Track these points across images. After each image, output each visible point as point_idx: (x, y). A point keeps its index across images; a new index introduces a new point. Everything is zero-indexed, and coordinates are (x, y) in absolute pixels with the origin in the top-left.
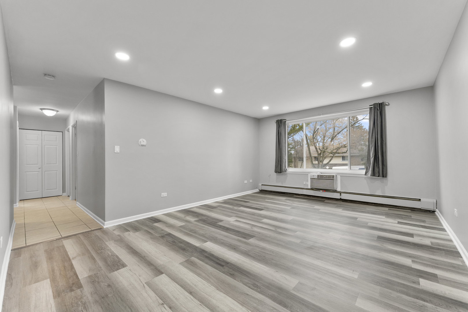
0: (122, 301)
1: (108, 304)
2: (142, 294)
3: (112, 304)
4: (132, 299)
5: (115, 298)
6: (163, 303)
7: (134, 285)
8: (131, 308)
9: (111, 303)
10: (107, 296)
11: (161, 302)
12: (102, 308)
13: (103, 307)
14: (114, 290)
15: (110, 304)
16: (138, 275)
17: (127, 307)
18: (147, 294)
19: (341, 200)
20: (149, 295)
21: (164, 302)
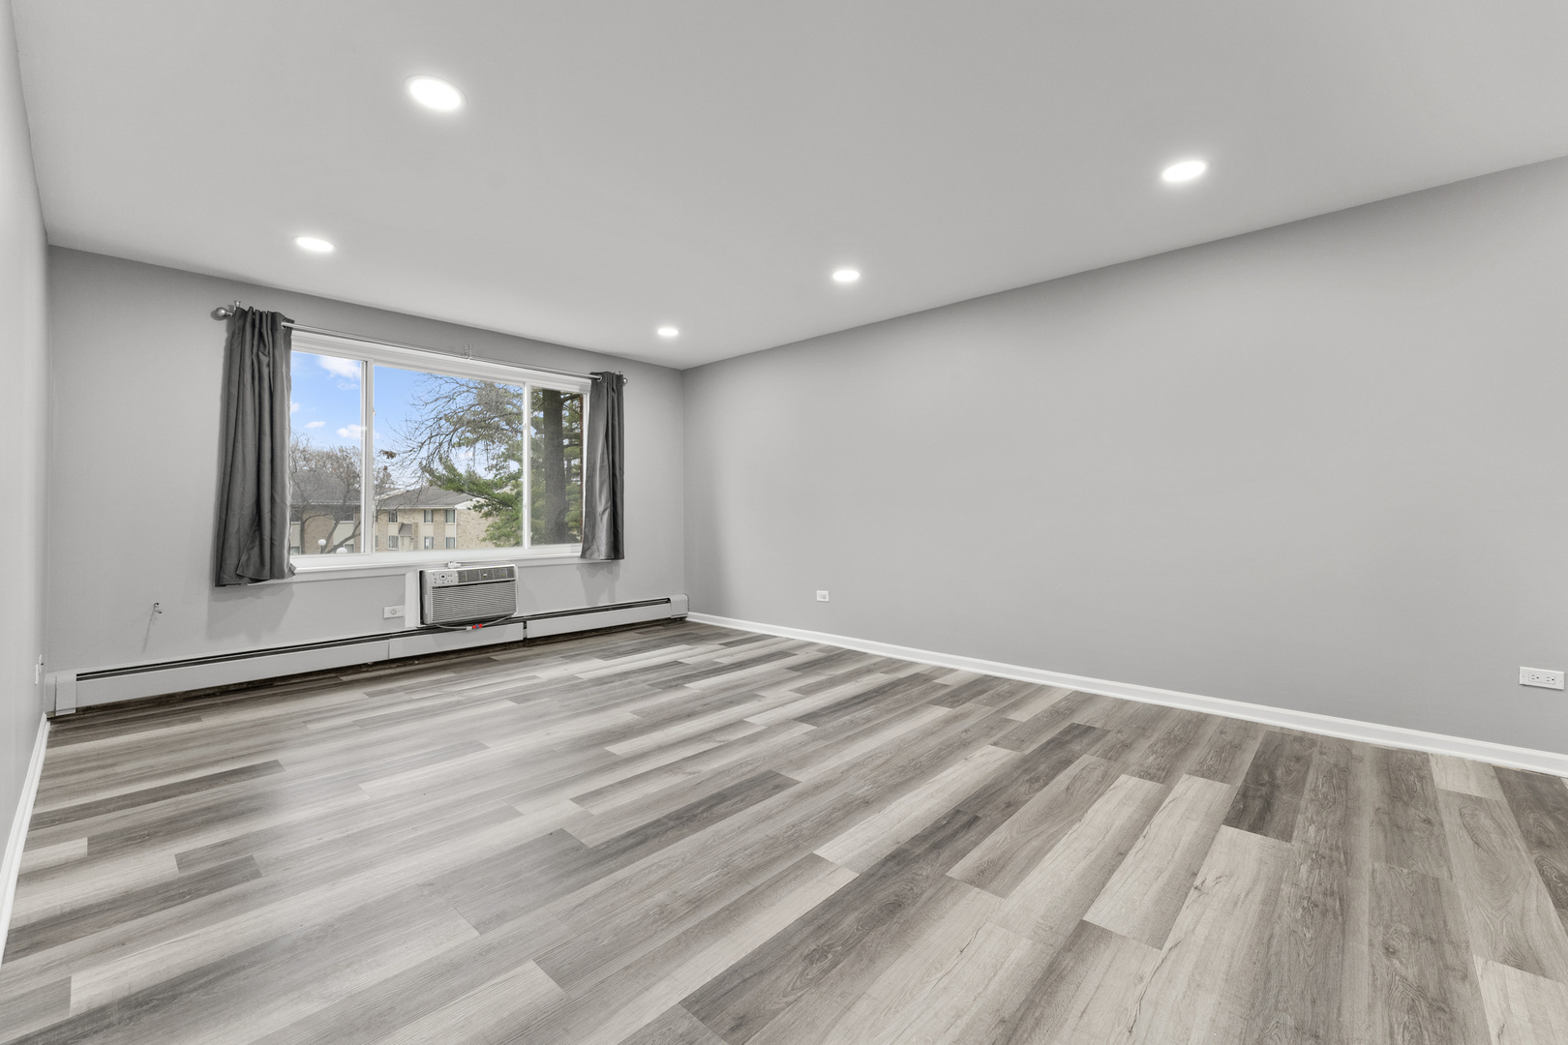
0: (1269, 974)
1: (1314, 1002)
2: (1206, 939)
3: (1302, 992)
4: (1242, 955)
5: (1281, 998)
6: (1193, 889)
7: (1193, 975)
8: (1265, 941)
9: (1303, 998)
10: (1299, 1029)
11: (1193, 894)
12: (1339, 1010)
13: (1336, 1011)
14: (1260, 1021)
15: (1308, 997)
16: (1141, 987)
17: (1273, 951)
18: (1195, 928)
19: (528, 642)
20: (1197, 922)
21: (1190, 888)
